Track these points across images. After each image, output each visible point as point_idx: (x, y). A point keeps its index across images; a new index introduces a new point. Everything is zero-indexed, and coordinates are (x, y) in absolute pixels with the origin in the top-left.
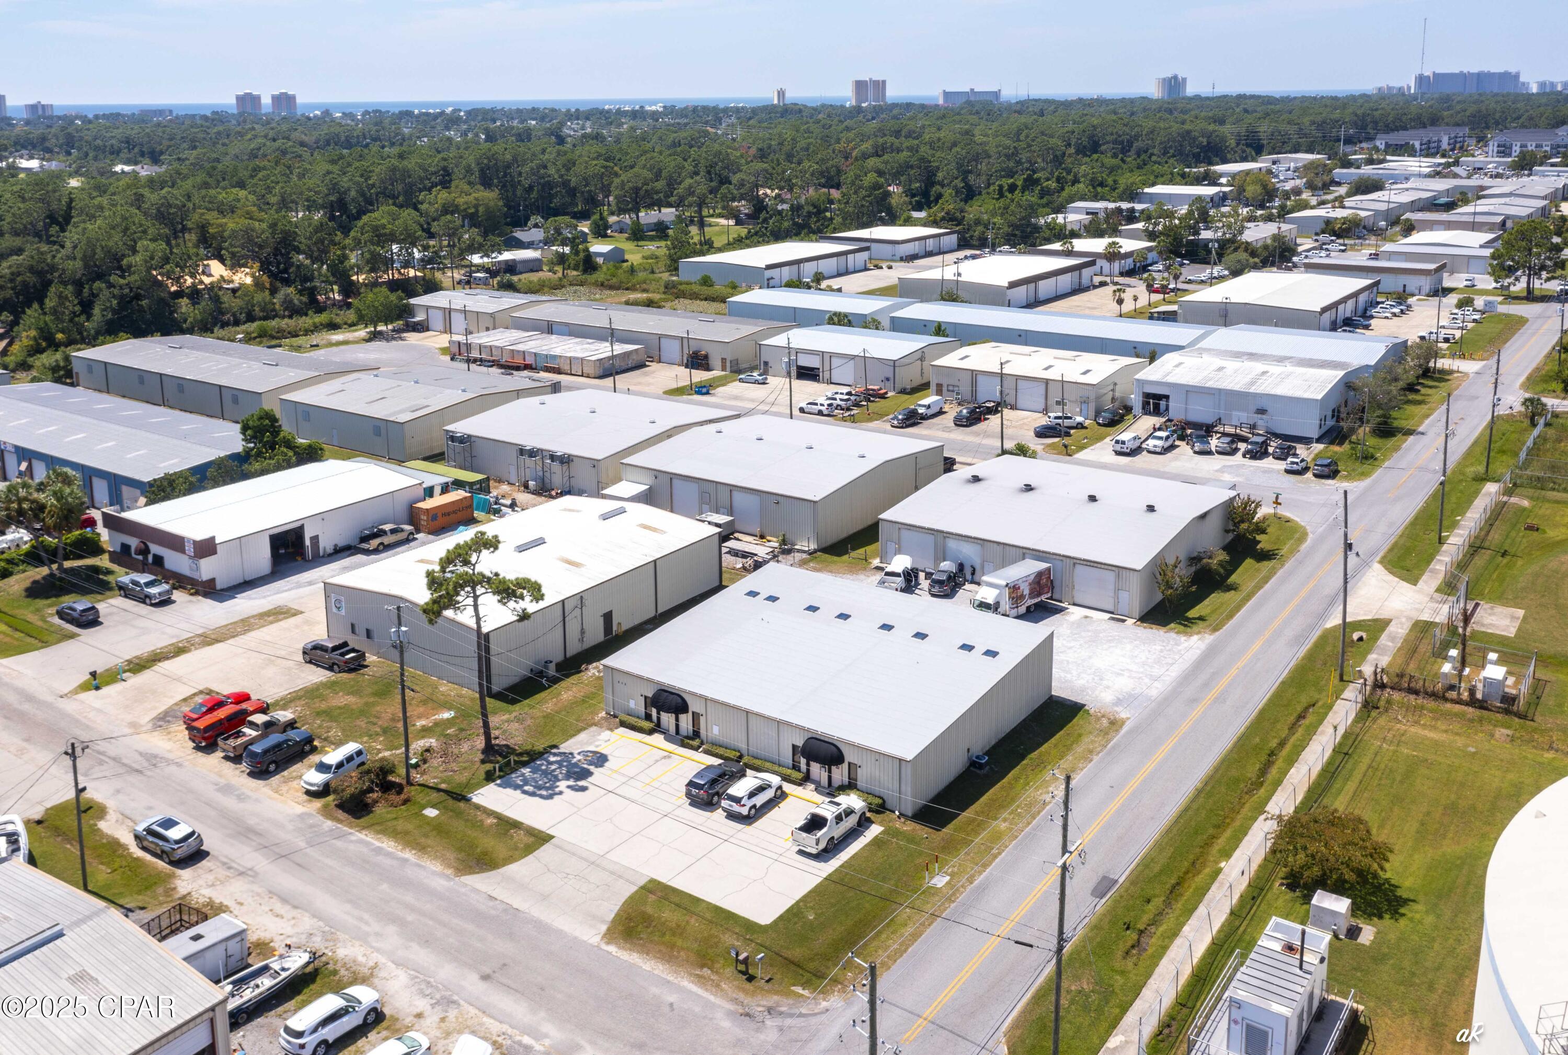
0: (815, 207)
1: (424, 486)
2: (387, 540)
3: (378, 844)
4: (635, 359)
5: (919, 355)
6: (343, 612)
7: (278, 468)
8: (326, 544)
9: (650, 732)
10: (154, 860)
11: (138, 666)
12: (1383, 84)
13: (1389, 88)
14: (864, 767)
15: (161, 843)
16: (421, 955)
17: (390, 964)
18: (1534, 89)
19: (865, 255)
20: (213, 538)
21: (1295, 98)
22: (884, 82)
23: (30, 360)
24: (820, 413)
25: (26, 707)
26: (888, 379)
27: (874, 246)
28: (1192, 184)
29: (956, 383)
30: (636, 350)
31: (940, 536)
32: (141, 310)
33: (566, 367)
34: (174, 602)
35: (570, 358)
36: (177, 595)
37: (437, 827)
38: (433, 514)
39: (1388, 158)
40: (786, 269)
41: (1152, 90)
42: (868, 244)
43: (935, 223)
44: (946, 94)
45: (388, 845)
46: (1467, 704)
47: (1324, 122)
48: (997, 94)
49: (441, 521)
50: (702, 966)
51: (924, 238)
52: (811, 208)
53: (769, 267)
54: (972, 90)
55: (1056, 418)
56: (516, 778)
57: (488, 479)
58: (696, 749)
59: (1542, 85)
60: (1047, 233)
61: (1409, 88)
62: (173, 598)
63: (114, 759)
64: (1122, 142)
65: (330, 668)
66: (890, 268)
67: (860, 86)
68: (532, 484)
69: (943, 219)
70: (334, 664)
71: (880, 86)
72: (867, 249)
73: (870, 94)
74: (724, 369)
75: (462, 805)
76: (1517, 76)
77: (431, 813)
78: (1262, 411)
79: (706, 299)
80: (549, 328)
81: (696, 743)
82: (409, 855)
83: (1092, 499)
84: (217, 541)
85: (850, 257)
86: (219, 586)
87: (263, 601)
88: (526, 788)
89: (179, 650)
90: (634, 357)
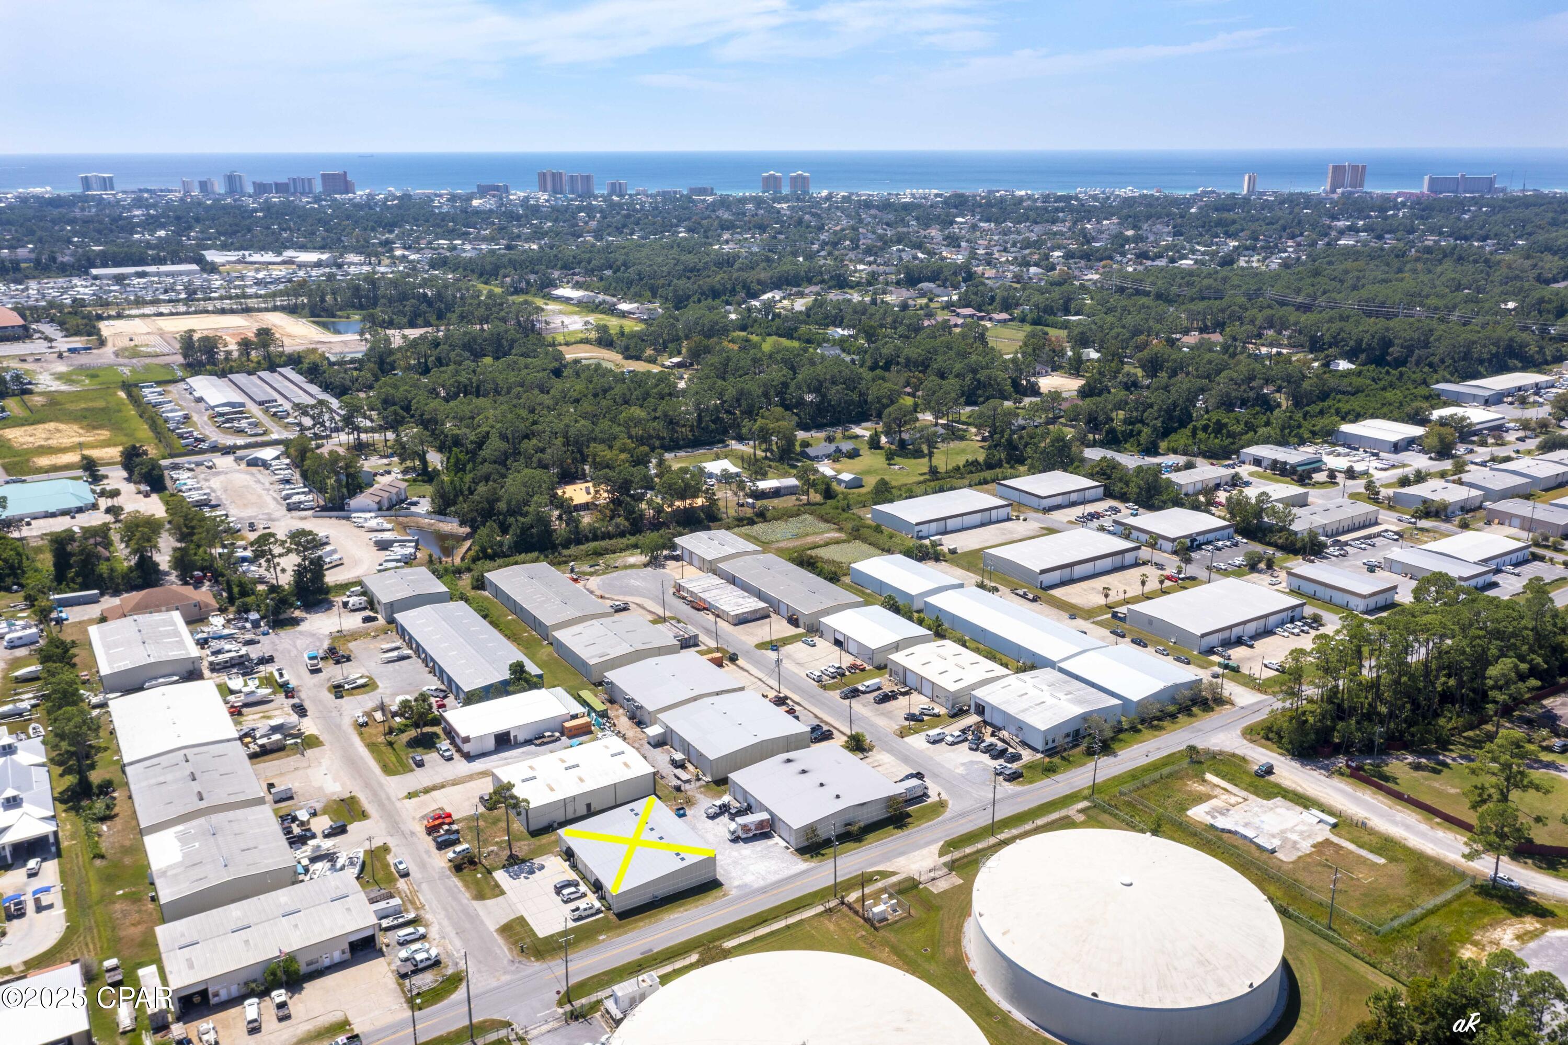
1: (571, 714)
2: (545, 740)
3: (457, 882)
7: (519, 691)
8: (521, 738)
10: (396, 873)
11: (427, 791)
16: (446, 922)
17: (436, 922)
19: (1007, 509)
20: (471, 735)
23: (472, 566)
25: (386, 802)
27: (1026, 498)
29: (898, 671)
30: (763, 608)
31: (744, 791)
32: (532, 534)
34: (452, 760)
35: (723, 610)
36: (456, 756)
37: (477, 882)
38: (570, 729)
45: (460, 884)
49: (574, 732)
51: (1068, 493)
53: (918, 524)
56: (511, 869)
57: (609, 708)
58: (574, 871)
62: (453, 758)
63: (402, 831)
66: (1025, 520)
68: (629, 713)
72: (1010, 505)
73: (1347, 179)
74: (804, 628)
75: (489, 875)
77: (479, 876)
81: (575, 869)
82: (463, 889)
83: (822, 785)
84: (471, 737)
85: (994, 511)
86: (471, 755)
87: (483, 766)
88: (511, 873)
89: (442, 786)
90: (761, 612)
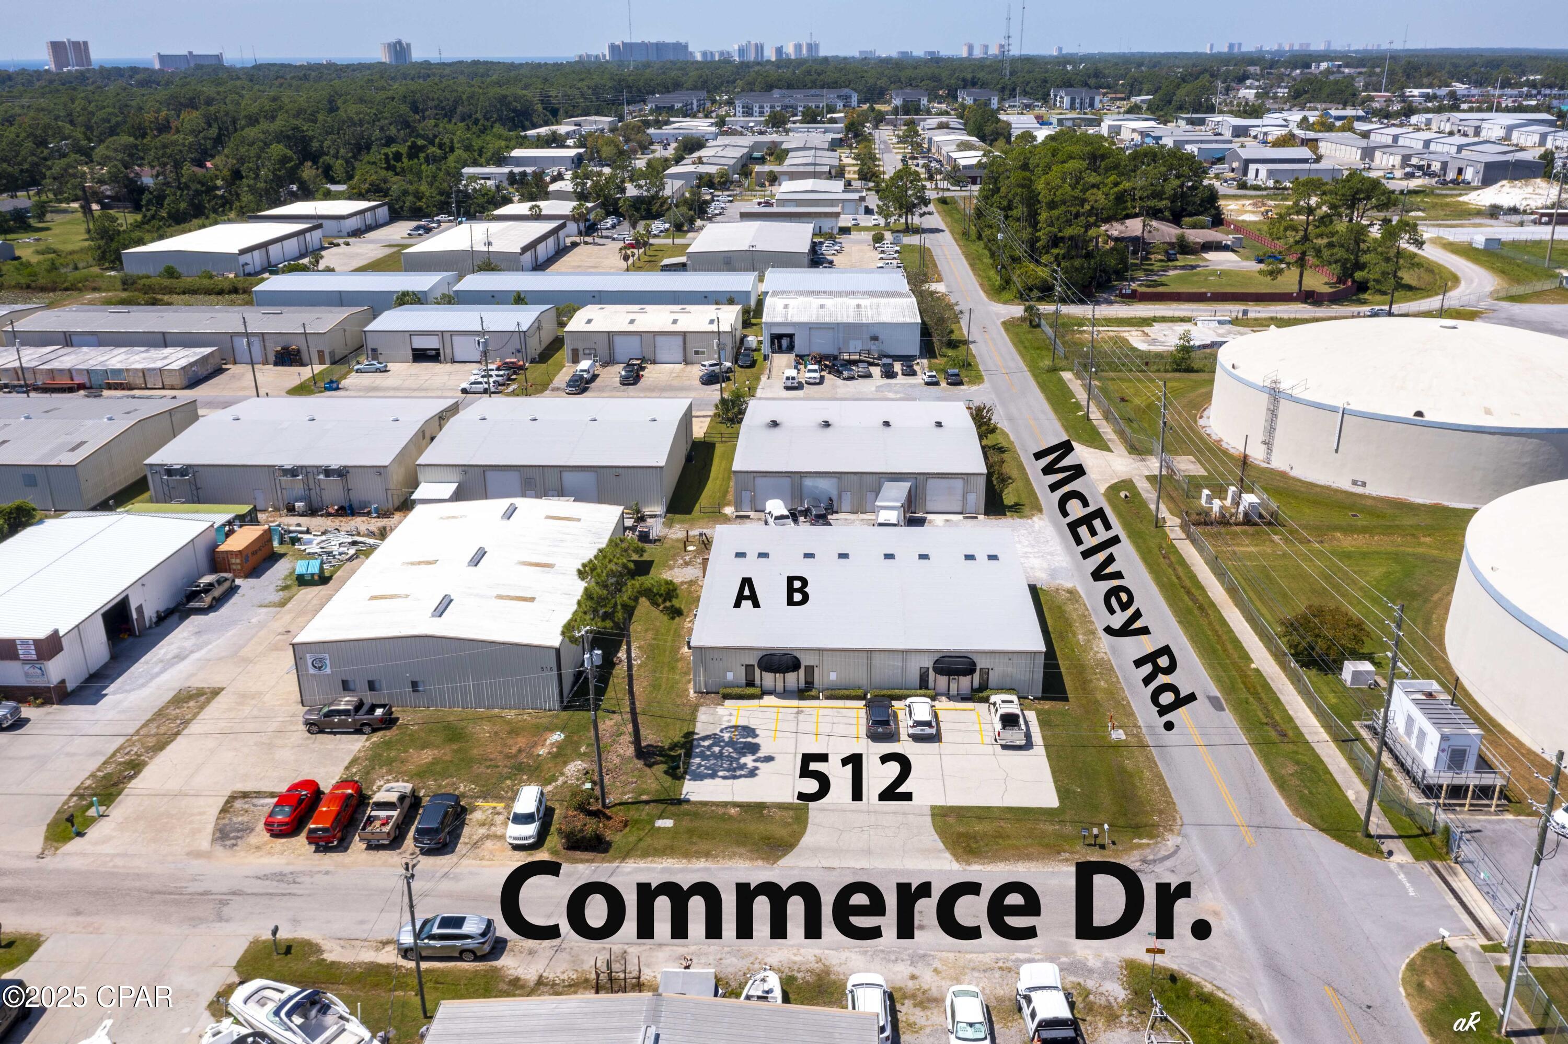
0: (203, 185)
1: (216, 526)
2: (216, 593)
3: (661, 866)
4: (214, 362)
5: (536, 325)
6: (328, 670)
8: (150, 613)
9: (760, 697)
10: (459, 964)
11: (98, 796)
12: (582, 52)
13: (588, 56)
14: (996, 669)
15: (458, 943)
17: (827, 952)
18: (699, 57)
19: (317, 234)
20: (56, 632)
21: (521, 65)
22: (85, 43)
24: (486, 391)
25: (10, 882)
26: (519, 351)
27: (326, 223)
28: (542, 147)
29: (593, 346)
30: (212, 353)
31: (797, 477)
33: (139, 381)
34: (27, 720)
35: (143, 371)
36: (26, 712)
37: (692, 834)
38: (245, 554)
39: (672, 119)
40: (256, 253)
41: (379, 55)
42: (320, 221)
43: (361, 196)
44: (162, 58)
46: (1243, 524)
47: (596, 87)
48: (219, 58)
49: (253, 560)
50: (1059, 853)
51: (362, 212)
52: (199, 186)
53: (243, 252)
54: (190, 53)
55: (711, 365)
56: (698, 768)
57: (255, 510)
58: (818, 698)
59: (704, 54)
60: (481, 200)
61: (604, 56)
62: (23, 715)
63: (234, 893)
64: (443, 109)
65: (358, 731)
66: (348, 244)
67: (57, 48)
68: (299, 505)
69: (368, 191)
70: (364, 725)
71: (81, 48)
72: (320, 226)
73: (71, 56)
74: (322, 362)
75: (685, 807)
76: (686, 46)
77: (665, 823)
78: (875, 338)
79: (184, 293)
80: (68, 340)
81: (813, 693)
82: (702, 864)
83: (887, 424)
84: (61, 634)
85: (308, 235)
86: (70, 686)
87: (145, 692)
88: (721, 774)
90: (211, 361)
